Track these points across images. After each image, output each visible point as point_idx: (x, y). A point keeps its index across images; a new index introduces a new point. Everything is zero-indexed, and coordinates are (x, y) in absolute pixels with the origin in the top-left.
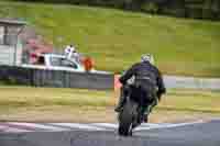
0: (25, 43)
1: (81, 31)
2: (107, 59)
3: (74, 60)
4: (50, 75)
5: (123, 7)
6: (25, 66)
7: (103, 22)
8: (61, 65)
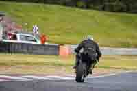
0: (5, 26)
1: (39, 19)
2: (56, 36)
3: (34, 37)
4: (20, 47)
5: (65, 4)
6: (4, 40)
7: (54, 14)
8: (27, 40)
